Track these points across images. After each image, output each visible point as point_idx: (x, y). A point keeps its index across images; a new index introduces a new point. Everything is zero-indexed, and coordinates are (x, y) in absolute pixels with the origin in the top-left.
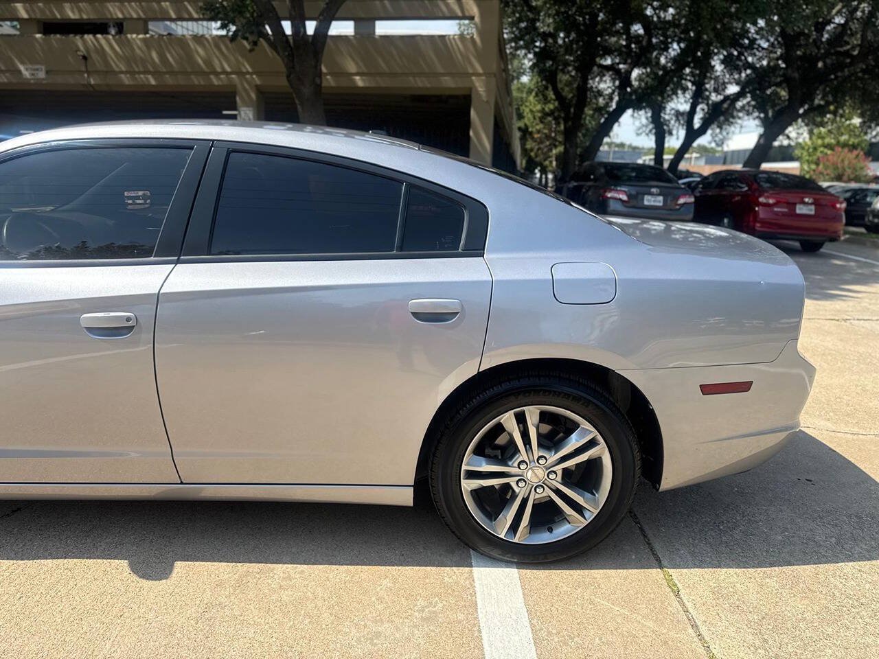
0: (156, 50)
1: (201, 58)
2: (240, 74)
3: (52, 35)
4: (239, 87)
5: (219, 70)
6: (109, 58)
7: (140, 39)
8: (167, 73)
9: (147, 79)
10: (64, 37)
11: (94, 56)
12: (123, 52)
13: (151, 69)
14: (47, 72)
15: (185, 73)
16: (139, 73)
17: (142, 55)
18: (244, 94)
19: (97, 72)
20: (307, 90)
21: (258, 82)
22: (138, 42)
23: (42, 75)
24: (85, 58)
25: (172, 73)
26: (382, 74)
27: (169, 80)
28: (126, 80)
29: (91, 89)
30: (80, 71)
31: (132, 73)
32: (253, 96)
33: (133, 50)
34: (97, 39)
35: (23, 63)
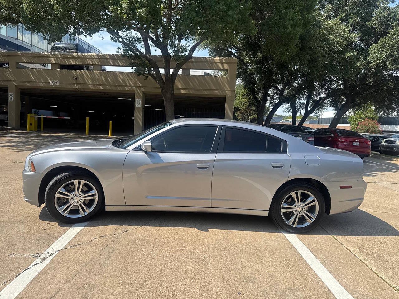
0: (103, 76)
1: (121, 79)
2: (136, 86)
3: (64, 70)
4: (136, 91)
5: (128, 85)
6: (85, 79)
7: (98, 72)
8: (108, 85)
9: (100, 87)
10: (68, 71)
11: (79, 78)
12: (91, 76)
13: (101, 83)
14: (60, 83)
15: (116, 86)
16: (97, 85)
17: (98, 78)
18: (137, 94)
19: (80, 84)
20: (168, 95)
21: (144, 90)
22: (97, 73)
23: (58, 84)
24: (76, 79)
25: (110, 85)
27: (108, 88)
28: (92, 87)
29: (77, 90)
30: (73, 83)
31: (94, 85)
32: (141, 95)
33: (94, 75)
34: (81, 72)
35: (51, 80)
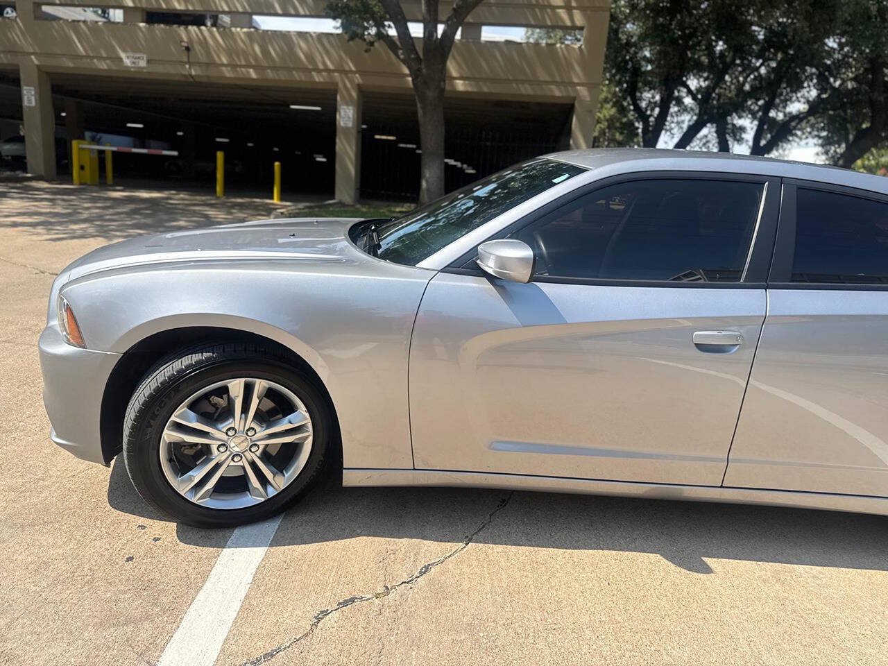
0: (257, 42)
1: (302, 51)
2: (343, 72)
3: (156, 25)
4: (340, 85)
5: (321, 66)
6: (213, 53)
7: (244, 33)
8: (269, 68)
9: (248, 72)
10: (168, 27)
11: (197, 47)
12: (226, 44)
13: (253, 63)
14: (149, 61)
15: (289, 69)
16: (241, 66)
17: (244, 47)
18: (345, 93)
19: (199, 64)
20: (431, 94)
21: (361, 81)
22: (242, 36)
23: (143, 64)
24: (188, 49)
25: (274, 68)
26: (486, 80)
27: (270, 74)
28: (228, 73)
29: (191, 80)
30: (183, 62)
31: (233, 66)
32: (354, 94)
33: (235, 42)
34: (200, 31)
35: (124, 51)
